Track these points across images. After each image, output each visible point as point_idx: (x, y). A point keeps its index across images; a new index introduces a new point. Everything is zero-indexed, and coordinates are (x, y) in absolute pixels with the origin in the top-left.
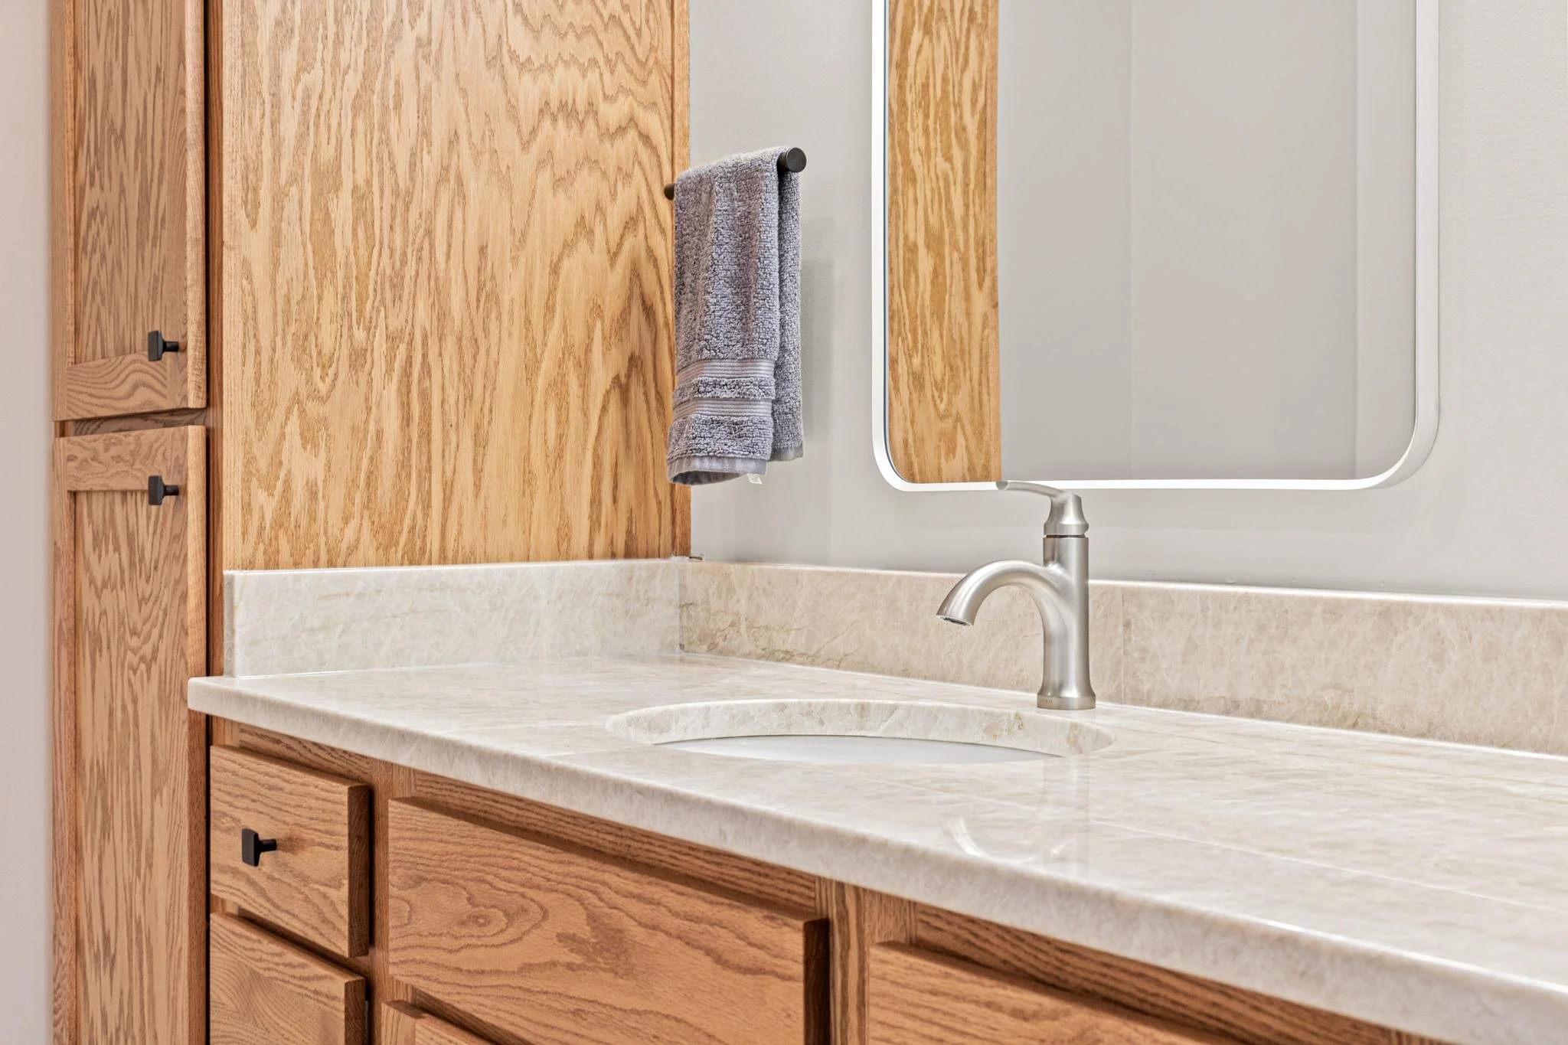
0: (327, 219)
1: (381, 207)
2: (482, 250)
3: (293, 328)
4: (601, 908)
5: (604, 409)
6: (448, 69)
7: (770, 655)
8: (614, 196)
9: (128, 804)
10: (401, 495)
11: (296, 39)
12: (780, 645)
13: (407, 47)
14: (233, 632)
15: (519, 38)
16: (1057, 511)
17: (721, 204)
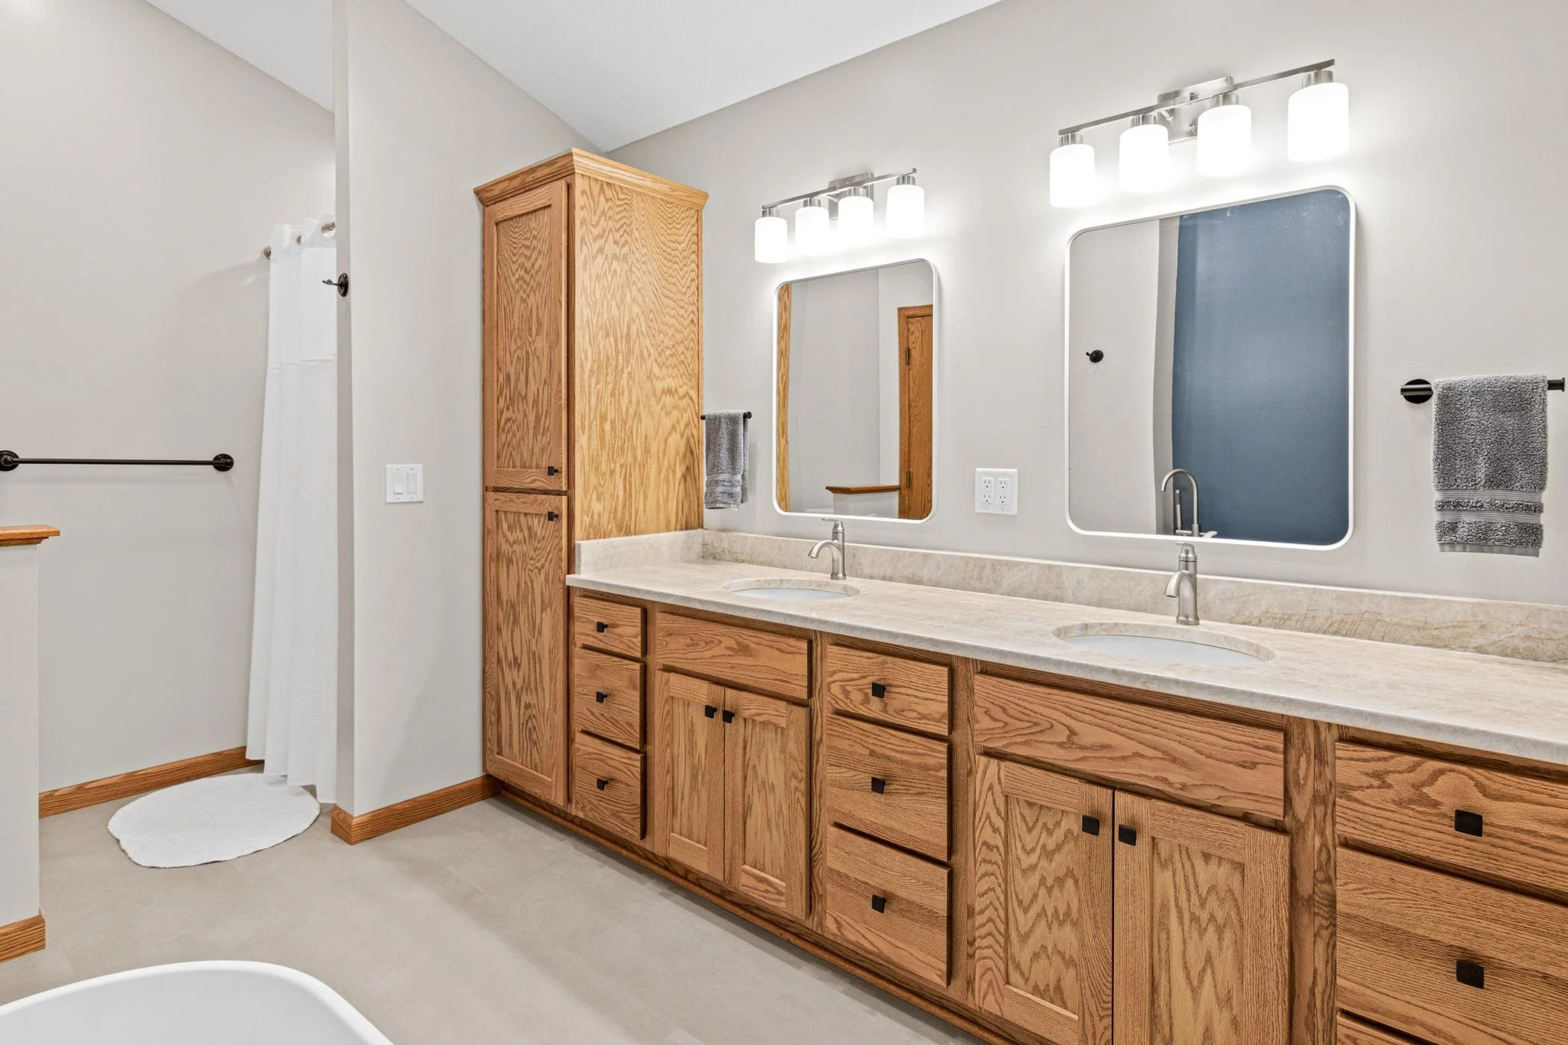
0: (603, 431)
1: (618, 425)
2: (646, 437)
3: (594, 464)
4: (740, 640)
5: (679, 484)
6: (636, 379)
7: (737, 561)
8: (682, 416)
9: (528, 614)
10: (624, 515)
11: (595, 375)
12: (739, 558)
13: (625, 375)
14: (580, 561)
15: (656, 370)
16: (836, 526)
17: (724, 426)
